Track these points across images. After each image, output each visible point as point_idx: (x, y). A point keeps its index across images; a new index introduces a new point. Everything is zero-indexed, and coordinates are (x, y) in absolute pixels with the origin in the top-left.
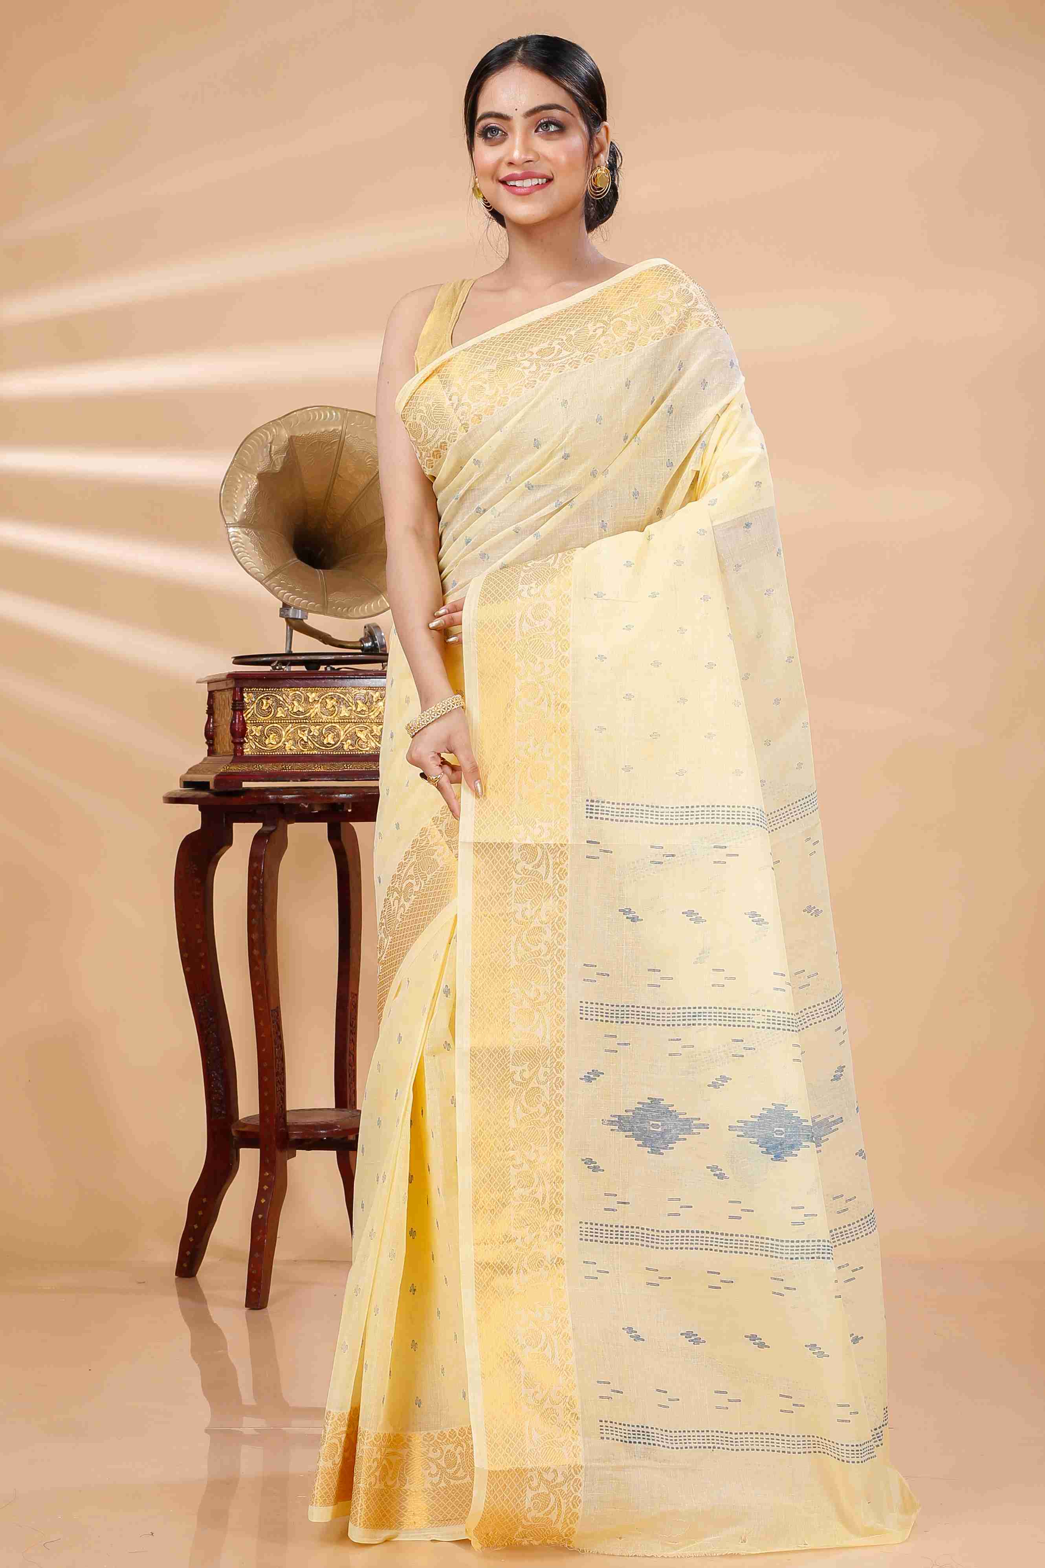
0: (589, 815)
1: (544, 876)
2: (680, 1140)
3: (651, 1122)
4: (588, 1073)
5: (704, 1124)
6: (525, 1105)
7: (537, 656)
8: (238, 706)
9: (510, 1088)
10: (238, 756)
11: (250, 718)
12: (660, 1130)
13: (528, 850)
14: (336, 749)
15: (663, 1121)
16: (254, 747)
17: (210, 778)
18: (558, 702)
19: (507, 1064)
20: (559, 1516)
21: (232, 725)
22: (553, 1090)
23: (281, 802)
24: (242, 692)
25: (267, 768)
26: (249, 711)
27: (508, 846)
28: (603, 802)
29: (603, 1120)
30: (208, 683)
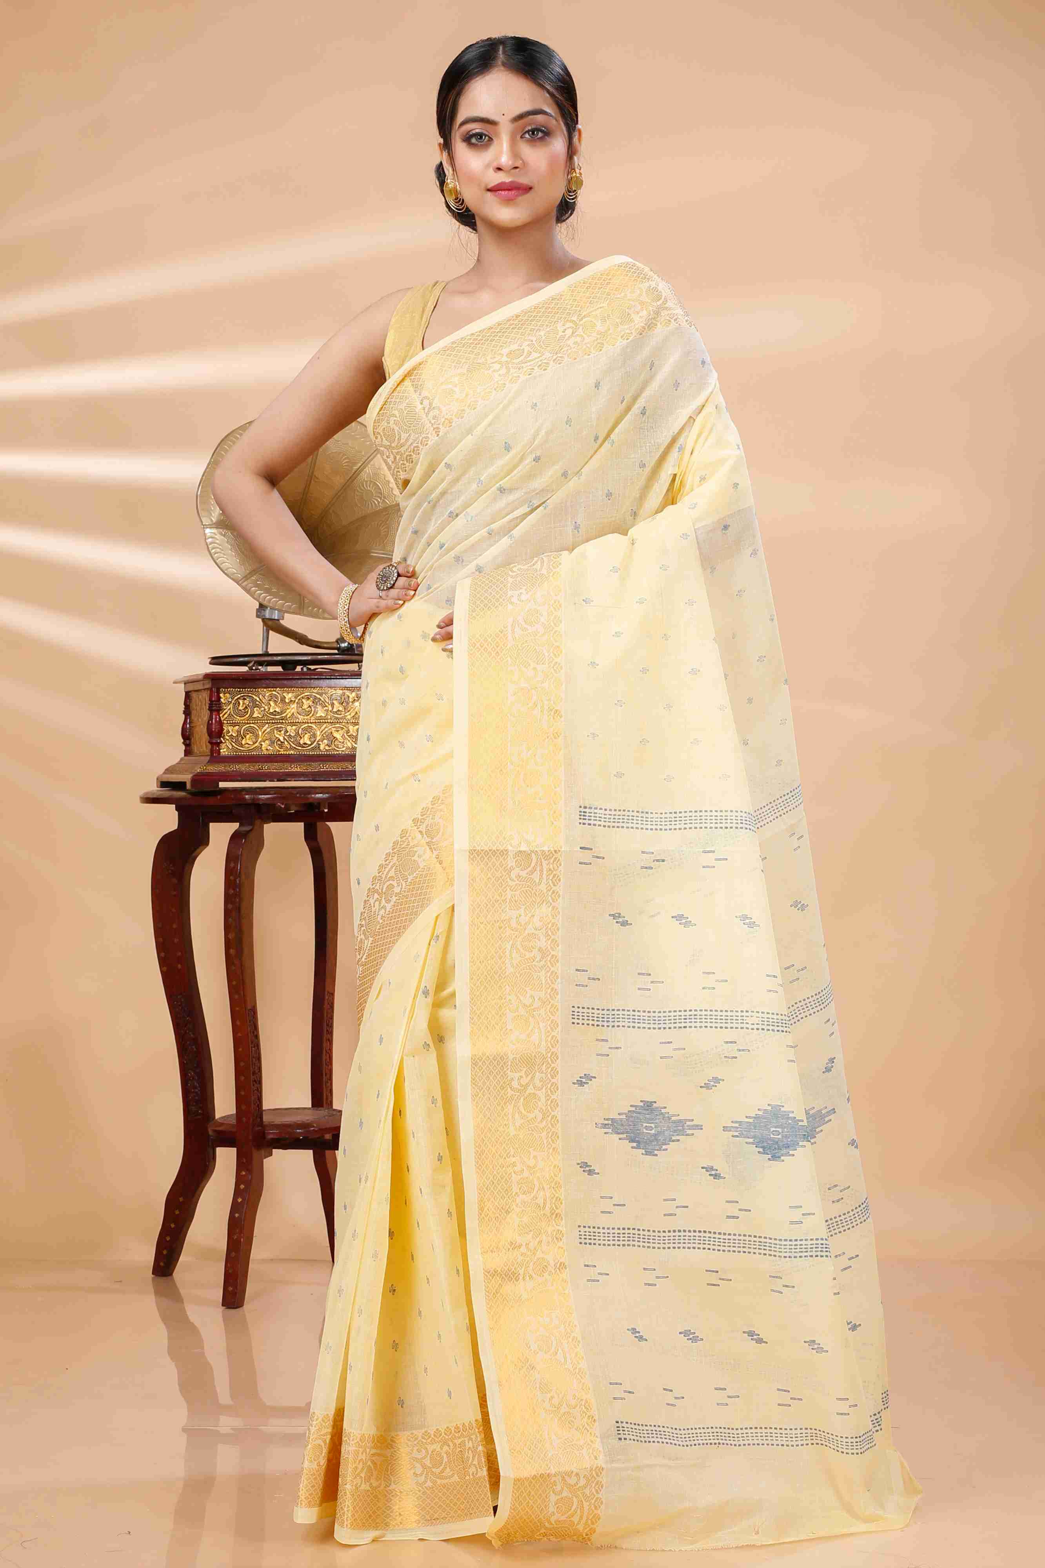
0: (581, 821)
1: (537, 881)
2: (673, 1141)
3: (645, 1125)
4: (580, 1077)
5: (697, 1126)
6: (523, 1111)
7: (530, 661)
8: (215, 707)
9: (509, 1095)
10: (215, 757)
11: (226, 718)
12: (653, 1132)
13: (524, 857)
14: (313, 749)
15: (656, 1123)
16: (231, 747)
17: (186, 778)
18: (551, 708)
19: (505, 1071)
20: (581, 1517)
21: (209, 725)
22: (548, 1095)
23: (258, 802)
24: (218, 693)
25: (244, 768)
26: (225, 711)
27: (504, 853)
28: (596, 808)
29: (596, 1124)
30: (185, 684)
